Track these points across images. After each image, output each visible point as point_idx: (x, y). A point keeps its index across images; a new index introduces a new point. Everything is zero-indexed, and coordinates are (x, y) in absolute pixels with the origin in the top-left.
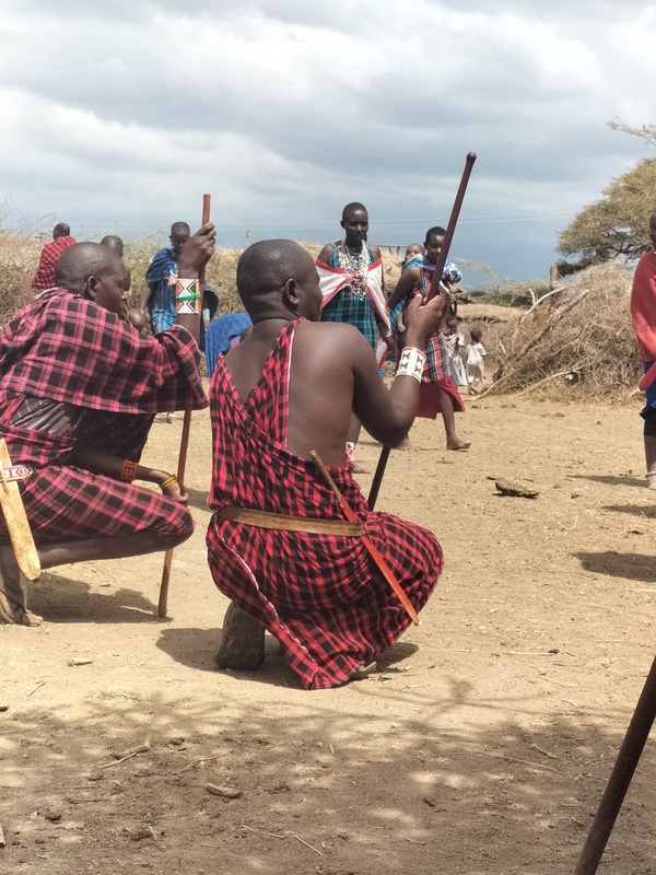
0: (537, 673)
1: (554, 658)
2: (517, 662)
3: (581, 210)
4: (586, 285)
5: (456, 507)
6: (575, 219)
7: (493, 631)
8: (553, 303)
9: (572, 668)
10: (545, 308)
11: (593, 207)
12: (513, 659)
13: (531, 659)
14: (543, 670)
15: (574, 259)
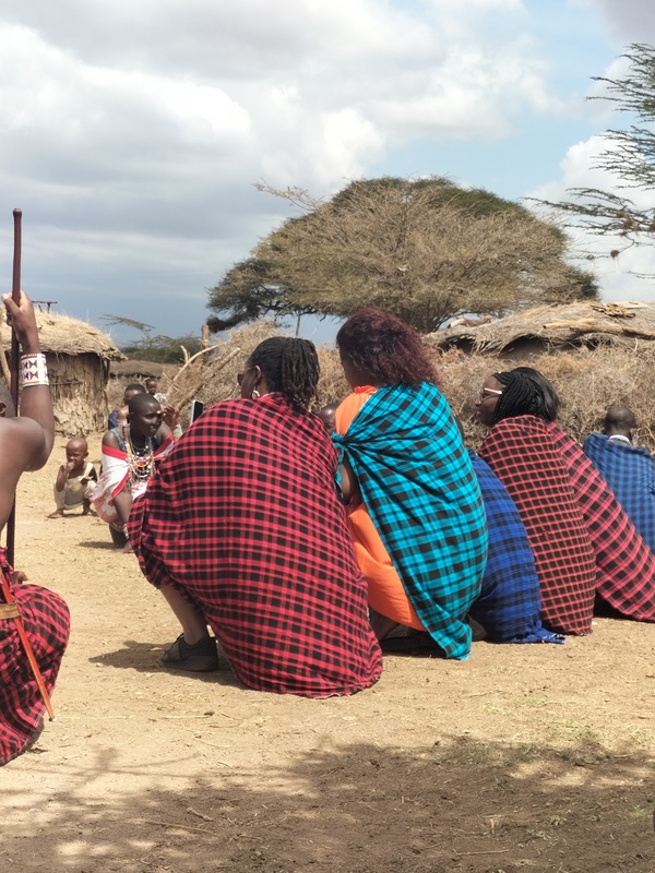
0: (193, 737)
1: (210, 720)
2: (173, 726)
3: (232, 267)
4: (236, 343)
5: (111, 571)
6: (225, 276)
7: (150, 696)
8: (205, 362)
9: (228, 729)
10: (197, 366)
11: (242, 264)
12: (169, 723)
13: (187, 722)
14: (198, 732)
15: (225, 315)
